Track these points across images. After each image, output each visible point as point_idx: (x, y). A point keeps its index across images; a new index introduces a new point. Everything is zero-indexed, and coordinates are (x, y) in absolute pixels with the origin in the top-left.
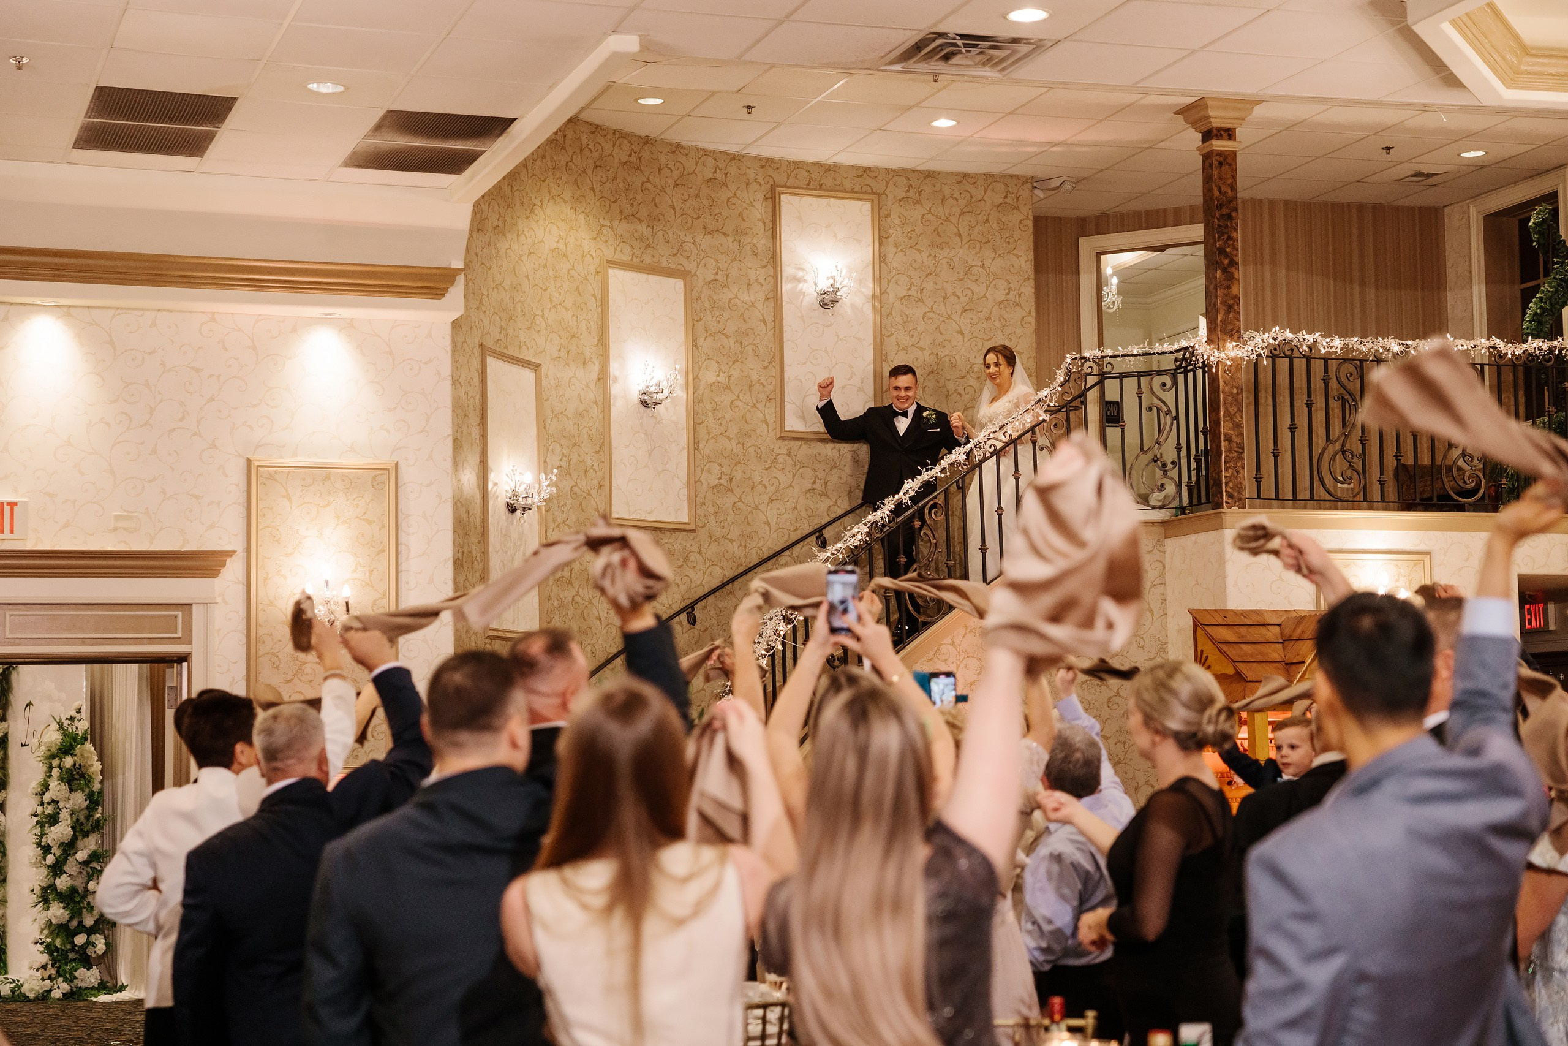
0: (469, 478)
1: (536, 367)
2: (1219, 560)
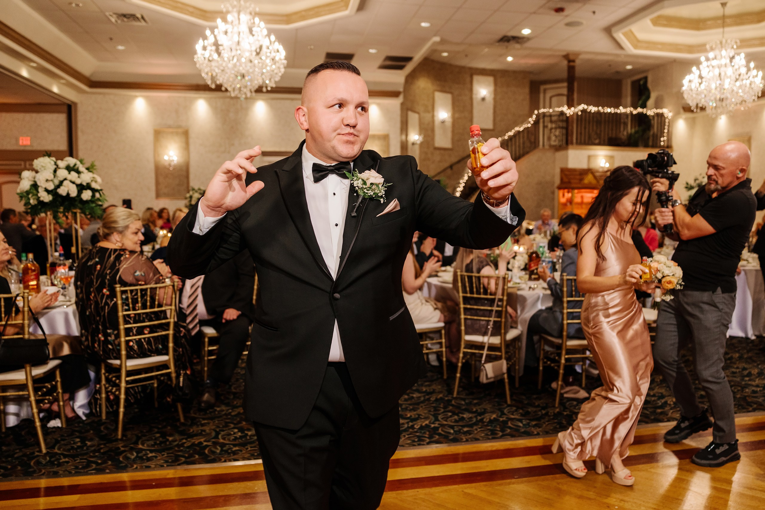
0: (404, 137)
1: (419, 112)
2: (567, 157)
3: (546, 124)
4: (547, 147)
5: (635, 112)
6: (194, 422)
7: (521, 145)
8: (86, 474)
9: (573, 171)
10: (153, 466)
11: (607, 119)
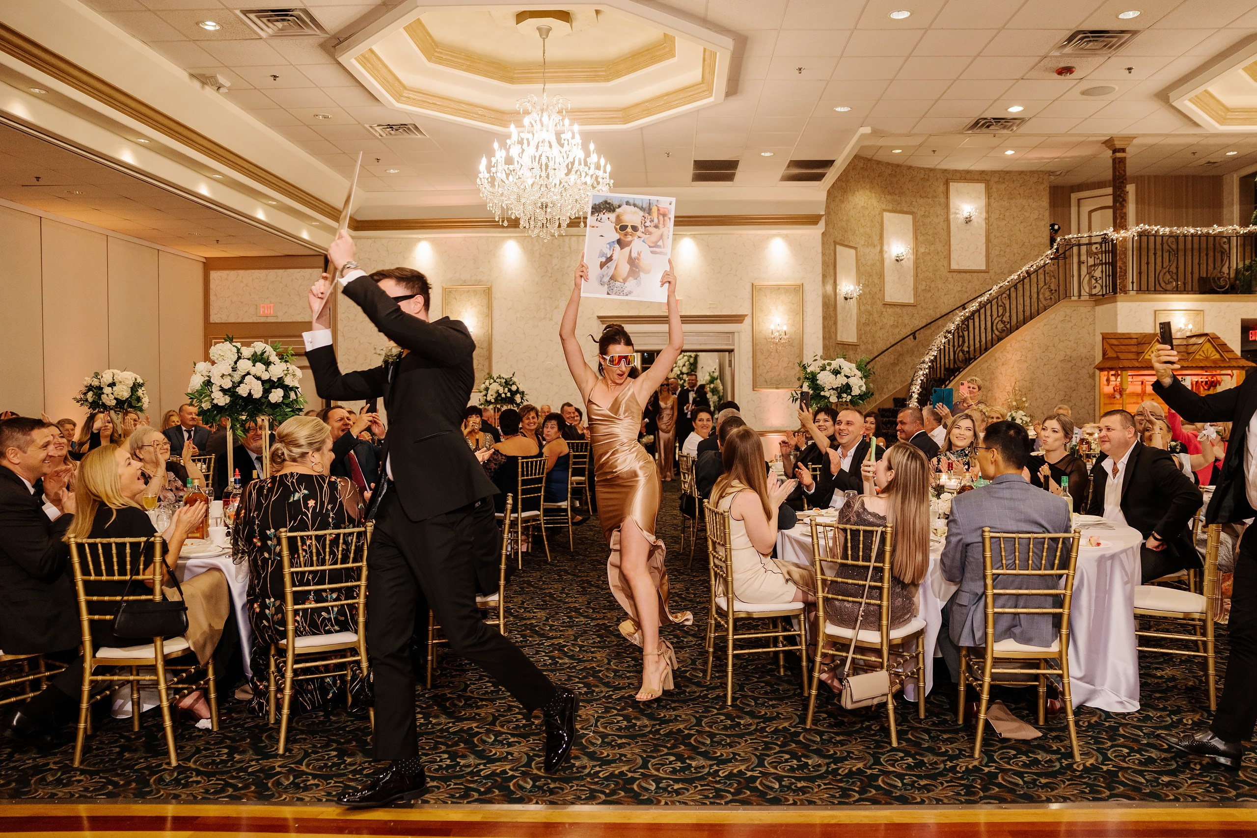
0: (829, 288)
1: (855, 248)
2: (1116, 314)
3: (1084, 258)
4: (1085, 297)
5: (1243, 231)
7: (1035, 296)
8: (215, 802)
9: (1126, 338)
10: (307, 799)
11: (1189, 246)
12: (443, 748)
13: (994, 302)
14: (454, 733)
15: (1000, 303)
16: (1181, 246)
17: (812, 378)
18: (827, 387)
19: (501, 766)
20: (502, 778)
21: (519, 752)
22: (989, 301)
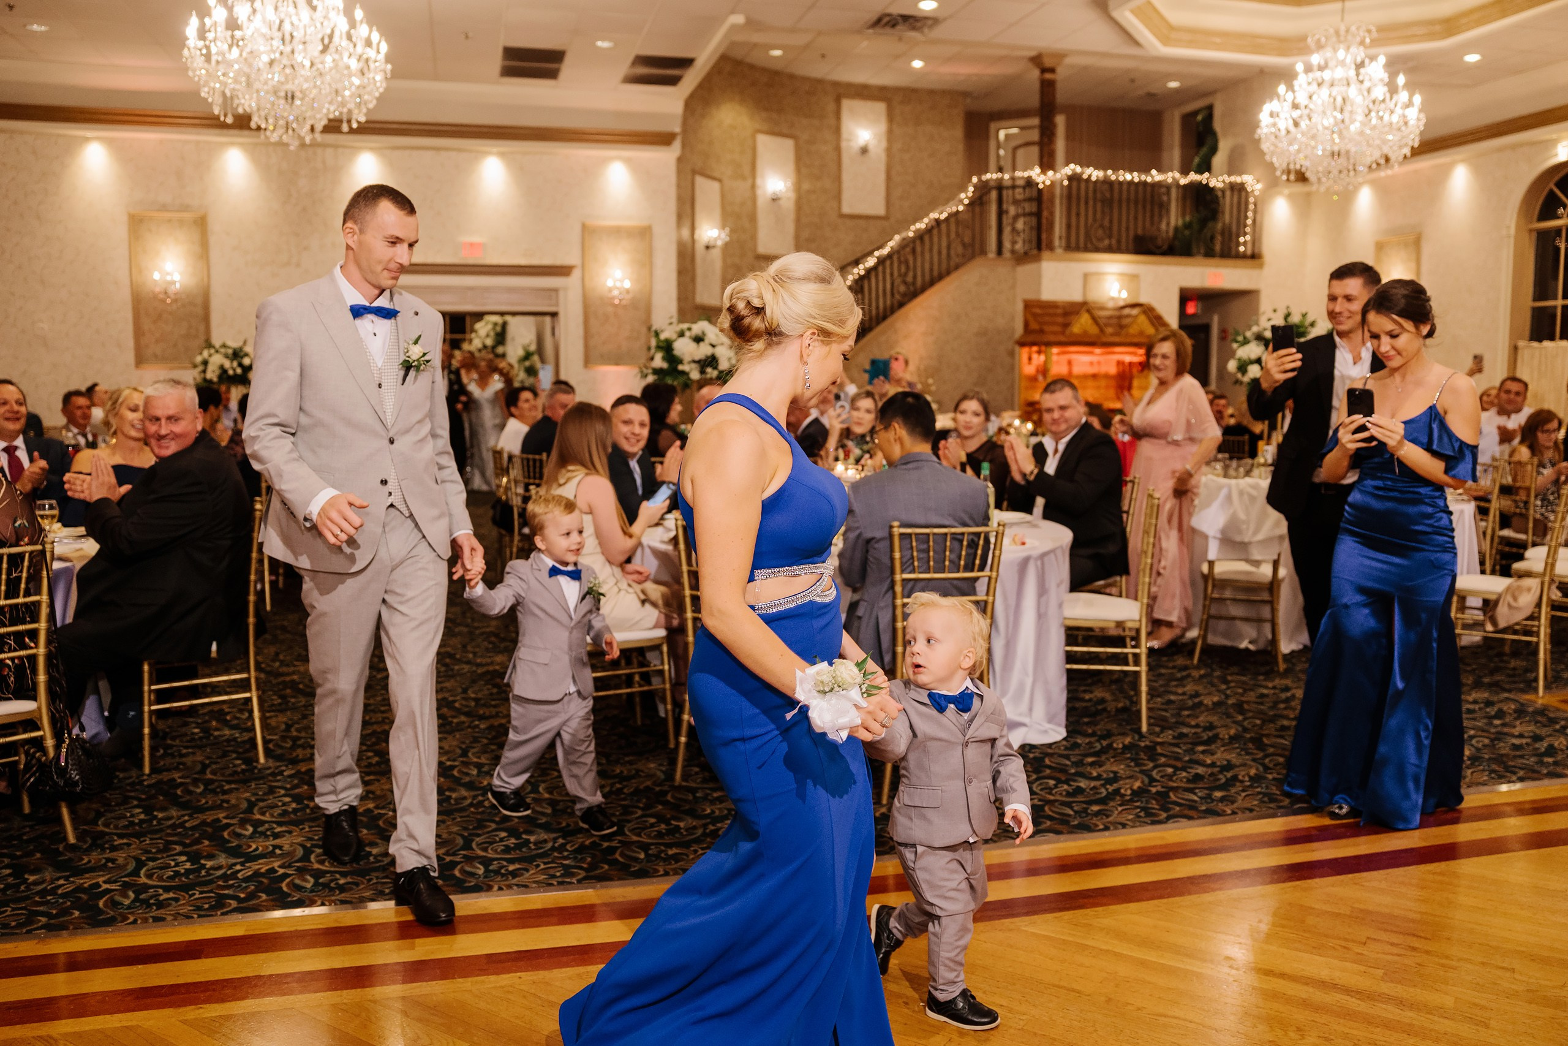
0: (685, 233)
1: (719, 180)
2: (1039, 276)
4: (1006, 254)
5: (1183, 181)
6: (98, 841)
7: (944, 252)
9: (1050, 306)
11: (1124, 196)
12: (178, 848)
13: (895, 258)
14: (193, 828)
15: (902, 259)
16: (1116, 195)
17: (667, 348)
18: (687, 358)
19: (266, 864)
20: (269, 879)
21: (291, 844)
22: (890, 256)
